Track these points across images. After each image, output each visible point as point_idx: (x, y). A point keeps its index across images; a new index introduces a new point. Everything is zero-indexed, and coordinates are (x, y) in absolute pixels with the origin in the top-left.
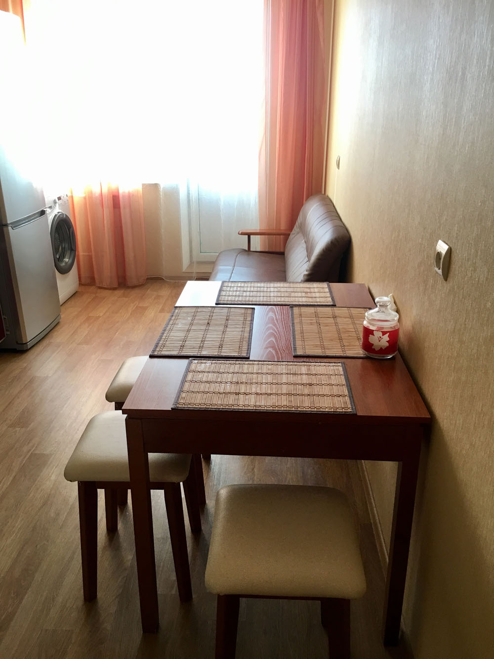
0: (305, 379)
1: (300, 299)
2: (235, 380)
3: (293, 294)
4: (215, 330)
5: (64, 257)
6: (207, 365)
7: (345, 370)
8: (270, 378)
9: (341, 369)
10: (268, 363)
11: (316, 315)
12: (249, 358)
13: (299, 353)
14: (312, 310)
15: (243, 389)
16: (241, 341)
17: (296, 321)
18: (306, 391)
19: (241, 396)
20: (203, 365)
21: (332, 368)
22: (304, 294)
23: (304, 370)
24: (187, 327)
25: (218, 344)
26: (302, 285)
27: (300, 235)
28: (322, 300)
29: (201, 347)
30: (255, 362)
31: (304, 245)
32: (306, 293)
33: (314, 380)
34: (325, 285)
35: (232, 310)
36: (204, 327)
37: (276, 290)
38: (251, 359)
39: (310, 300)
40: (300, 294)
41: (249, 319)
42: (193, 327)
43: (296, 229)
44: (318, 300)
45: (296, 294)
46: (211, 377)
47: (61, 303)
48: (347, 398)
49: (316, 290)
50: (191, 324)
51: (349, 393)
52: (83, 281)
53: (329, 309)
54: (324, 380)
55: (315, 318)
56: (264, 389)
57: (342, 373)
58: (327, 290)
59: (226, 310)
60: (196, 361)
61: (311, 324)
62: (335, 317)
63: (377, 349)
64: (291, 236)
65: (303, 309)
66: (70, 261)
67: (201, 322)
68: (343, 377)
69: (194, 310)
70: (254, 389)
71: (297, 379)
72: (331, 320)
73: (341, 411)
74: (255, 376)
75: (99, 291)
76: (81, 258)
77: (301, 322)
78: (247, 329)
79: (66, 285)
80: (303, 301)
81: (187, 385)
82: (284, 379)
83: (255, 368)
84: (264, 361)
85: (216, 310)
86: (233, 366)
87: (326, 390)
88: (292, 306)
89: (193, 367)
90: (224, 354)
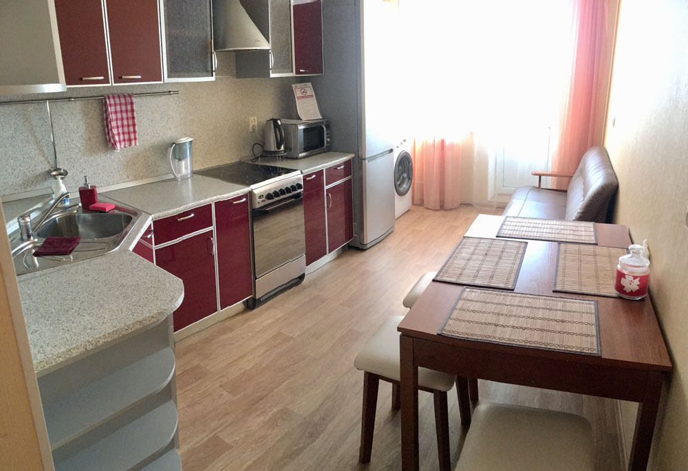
0: (559, 315)
1: (568, 237)
2: (497, 311)
3: (562, 232)
4: (490, 261)
5: (403, 184)
6: (476, 294)
7: (597, 309)
8: (527, 312)
9: (593, 307)
10: (528, 296)
11: (579, 252)
12: (513, 290)
13: (558, 288)
14: (576, 247)
15: (502, 321)
16: (510, 273)
17: (561, 256)
18: (558, 327)
19: (499, 328)
20: (474, 294)
21: (585, 305)
22: (572, 232)
23: (560, 305)
24: (468, 256)
25: (490, 274)
26: (572, 224)
27: (580, 178)
28: (587, 238)
29: (476, 276)
30: (518, 295)
31: (582, 187)
32: (574, 231)
33: (567, 317)
34: (591, 224)
35: (509, 243)
36: (481, 257)
37: (549, 226)
38: (515, 291)
39: (577, 238)
40: (568, 232)
41: (521, 252)
42: (474, 257)
43: (578, 172)
44: (583, 238)
45: (565, 232)
46: (477, 306)
47: (396, 218)
48: (594, 339)
49: (583, 229)
50: (473, 254)
51: (597, 333)
52: (415, 202)
53: (592, 247)
54: (576, 317)
55: (577, 256)
56: (521, 322)
57: (593, 311)
58: (592, 229)
59: (503, 243)
60: (468, 290)
61: (574, 260)
62: (595, 255)
63: (628, 291)
64: (573, 179)
65: (569, 246)
66: (408, 186)
67: (481, 252)
68: (594, 316)
69: (477, 241)
70: (512, 322)
71: (552, 315)
72: (591, 259)
73: (587, 352)
74: (515, 308)
75: (426, 210)
76: (416, 185)
77: (565, 258)
78: (518, 262)
79: (402, 204)
80: (570, 238)
81: (456, 312)
82: (540, 314)
83: (517, 301)
84: (526, 294)
85: (496, 242)
86: (498, 297)
87: (576, 328)
88: (560, 242)
89: (465, 295)
90: (492, 285)
